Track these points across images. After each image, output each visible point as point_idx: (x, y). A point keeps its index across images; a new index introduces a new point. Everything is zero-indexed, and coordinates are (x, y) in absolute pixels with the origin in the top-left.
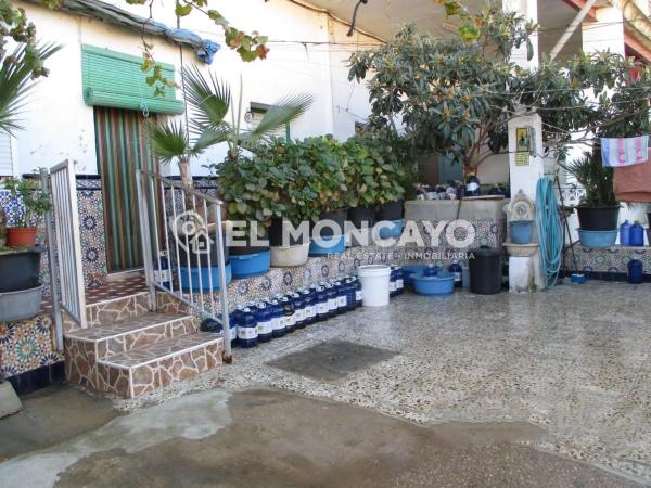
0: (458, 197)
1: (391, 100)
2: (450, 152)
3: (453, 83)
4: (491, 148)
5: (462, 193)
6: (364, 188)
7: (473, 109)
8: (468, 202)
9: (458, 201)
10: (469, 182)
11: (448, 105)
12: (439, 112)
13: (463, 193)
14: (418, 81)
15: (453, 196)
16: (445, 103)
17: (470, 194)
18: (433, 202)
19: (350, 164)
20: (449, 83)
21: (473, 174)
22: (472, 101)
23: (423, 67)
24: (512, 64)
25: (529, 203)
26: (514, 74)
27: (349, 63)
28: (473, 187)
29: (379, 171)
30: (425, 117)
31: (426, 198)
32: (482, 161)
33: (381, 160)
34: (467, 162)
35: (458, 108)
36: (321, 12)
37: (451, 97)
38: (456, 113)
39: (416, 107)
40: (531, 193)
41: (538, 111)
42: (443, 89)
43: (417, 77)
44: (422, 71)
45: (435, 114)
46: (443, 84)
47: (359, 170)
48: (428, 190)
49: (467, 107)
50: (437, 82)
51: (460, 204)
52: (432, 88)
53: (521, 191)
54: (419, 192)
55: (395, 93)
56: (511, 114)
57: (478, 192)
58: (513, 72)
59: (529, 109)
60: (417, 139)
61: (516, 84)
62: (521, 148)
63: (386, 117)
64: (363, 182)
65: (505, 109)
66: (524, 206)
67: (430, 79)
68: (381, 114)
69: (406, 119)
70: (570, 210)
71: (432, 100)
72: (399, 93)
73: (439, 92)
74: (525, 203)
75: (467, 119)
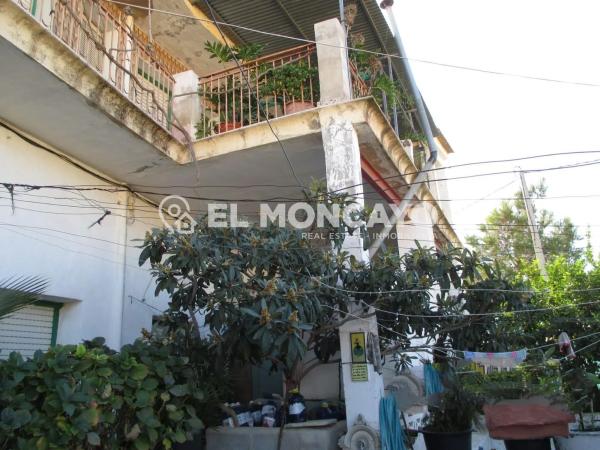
0: (278, 424)
1: (194, 291)
2: (267, 359)
3: (272, 274)
4: (319, 355)
5: (283, 418)
6: (136, 430)
7: (302, 310)
8: (292, 432)
9: (277, 430)
10: (292, 402)
11: (268, 304)
12: (255, 314)
13: (284, 416)
14: (226, 269)
15: (271, 420)
16: (264, 301)
17: (293, 418)
18: (245, 430)
19: (116, 392)
20: (266, 274)
21: (296, 390)
22: (301, 299)
23: (234, 252)
24: (345, 253)
25: (371, 434)
26: (348, 266)
27: (142, 243)
28: (297, 409)
29: (165, 397)
30: (235, 318)
31: (236, 423)
32: (307, 372)
33: (169, 379)
34: (289, 373)
35: (282, 309)
36: (119, 185)
37: (272, 293)
38: (280, 317)
39: (223, 304)
40: (373, 418)
41: (377, 313)
42: (259, 281)
43: (226, 263)
44: (233, 256)
45: (248, 315)
46: (260, 274)
47: (129, 401)
48: (239, 410)
49: (294, 308)
50: (252, 272)
51: (280, 436)
52: (245, 279)
53: (360, 418)
54: (226, 416)
55: (200, 283)
56: (343, 316)
57: (304, 416)
58: (347, 264)
59: (366, 311)
60: (224, 347)
61: (350, 280)
62: (357, 359)
63: (187, 312)
64: (135, 420)
65: (337, 308)
66: (365, 438)
67: (244, 268)
68: (182, 308)
69: (209, 320)
70: (414, 434)
71: (246, 295)
72: (205, 283)
73: (254, 285)
74: (365, 433)
75: (295, 325)
